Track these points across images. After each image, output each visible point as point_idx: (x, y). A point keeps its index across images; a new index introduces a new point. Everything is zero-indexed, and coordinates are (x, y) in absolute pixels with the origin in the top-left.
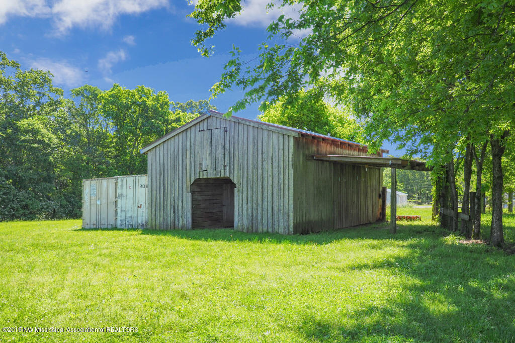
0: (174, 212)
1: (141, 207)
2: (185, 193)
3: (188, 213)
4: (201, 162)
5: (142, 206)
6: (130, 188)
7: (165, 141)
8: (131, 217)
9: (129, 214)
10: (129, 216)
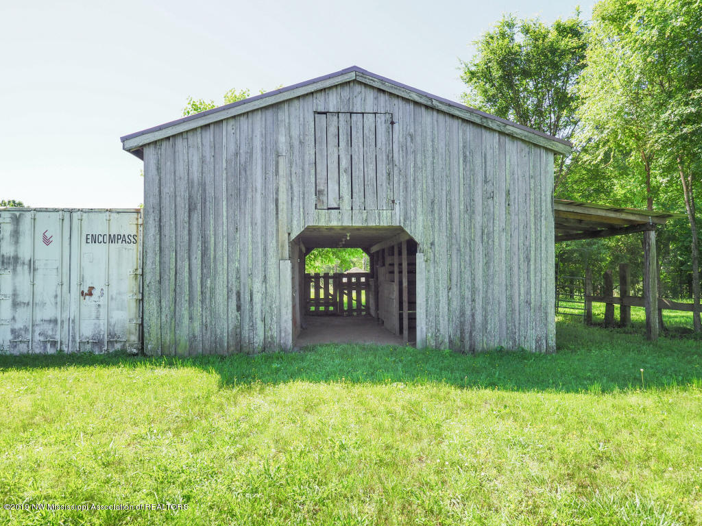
0: (239, 308)
1: (90, 294)
2: (272, 261)
3: (284, 311)
4: (321, 187)
5: (96, 293)
6: (47, 241)
7: (208, 126)
8: (55, 321)
9: (49, 312)
10: (47, 317)
